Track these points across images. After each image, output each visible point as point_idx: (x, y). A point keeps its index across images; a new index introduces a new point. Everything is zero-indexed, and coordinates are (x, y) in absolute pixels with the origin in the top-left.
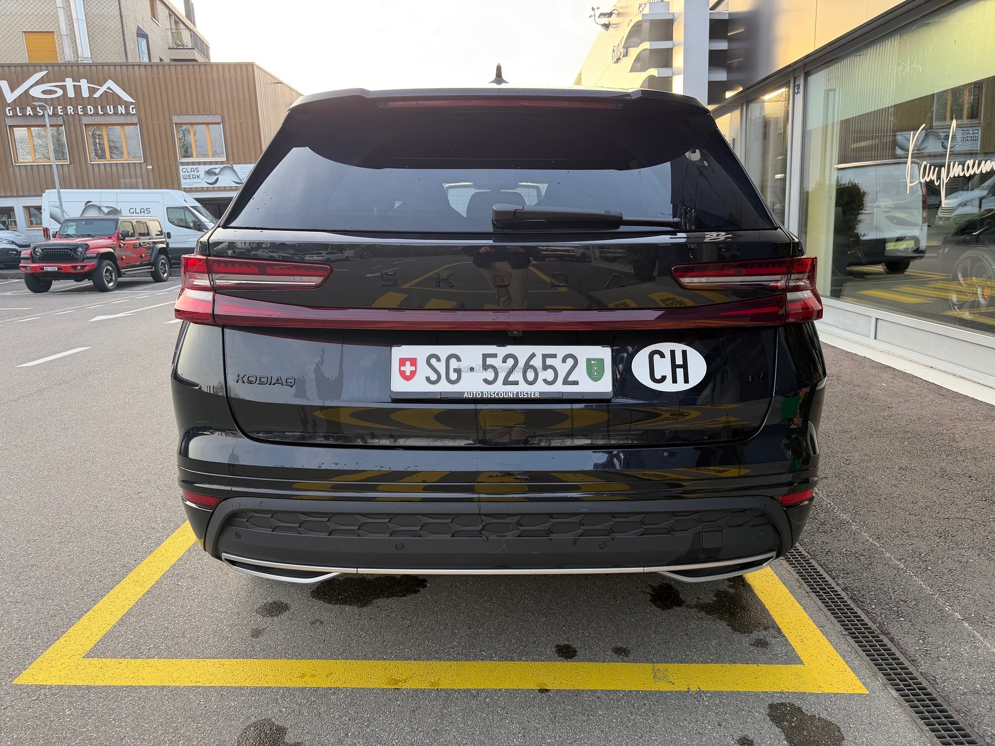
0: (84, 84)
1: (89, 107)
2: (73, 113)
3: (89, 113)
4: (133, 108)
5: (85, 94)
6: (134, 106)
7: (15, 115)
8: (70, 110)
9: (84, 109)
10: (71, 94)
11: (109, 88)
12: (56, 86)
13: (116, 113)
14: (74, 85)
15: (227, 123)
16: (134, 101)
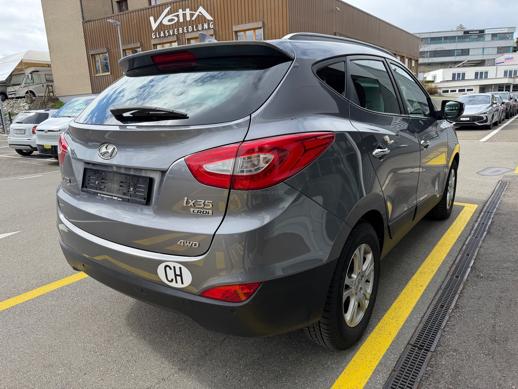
0: (188, 11)
1: (189, 27)
2: (182, 33)
3: (190, 31)
4: (212, 24)
5: (188, 19)
6: (212, 23)
7: (156, 38)
8: (181, 31)
9: (187, 28)
10: (181, 20)
11: (200, 12)
12: (174, 16)
13: (203, 29)
14: (183, 14)
15: (266, 27)
16: (212, 19)
